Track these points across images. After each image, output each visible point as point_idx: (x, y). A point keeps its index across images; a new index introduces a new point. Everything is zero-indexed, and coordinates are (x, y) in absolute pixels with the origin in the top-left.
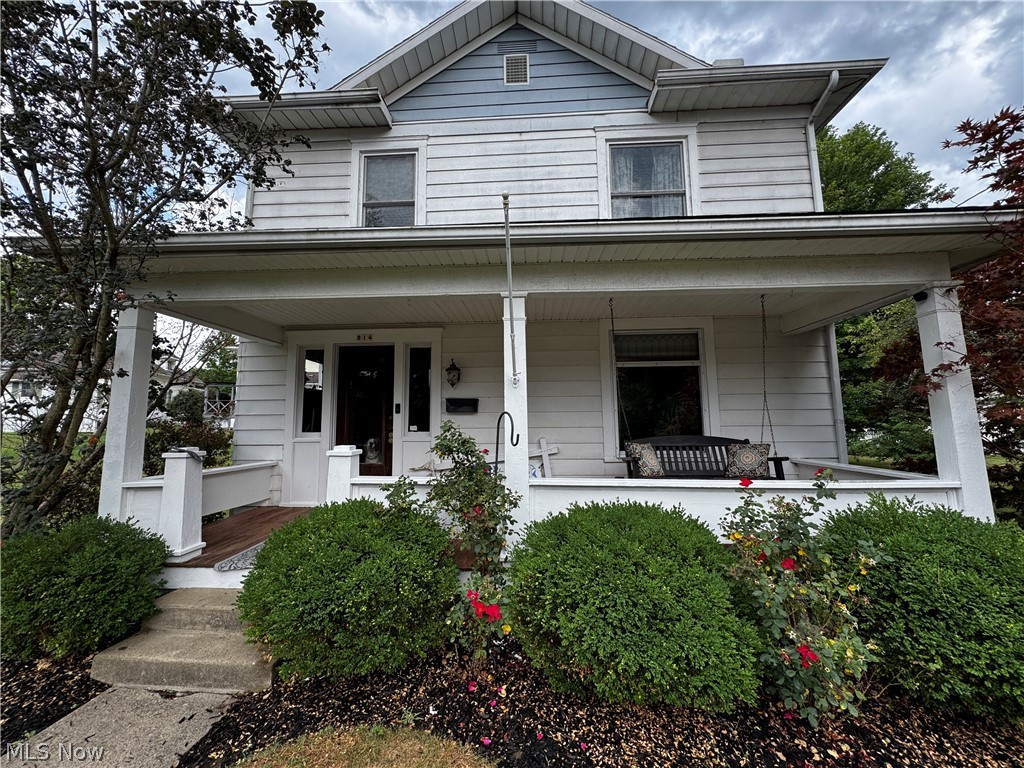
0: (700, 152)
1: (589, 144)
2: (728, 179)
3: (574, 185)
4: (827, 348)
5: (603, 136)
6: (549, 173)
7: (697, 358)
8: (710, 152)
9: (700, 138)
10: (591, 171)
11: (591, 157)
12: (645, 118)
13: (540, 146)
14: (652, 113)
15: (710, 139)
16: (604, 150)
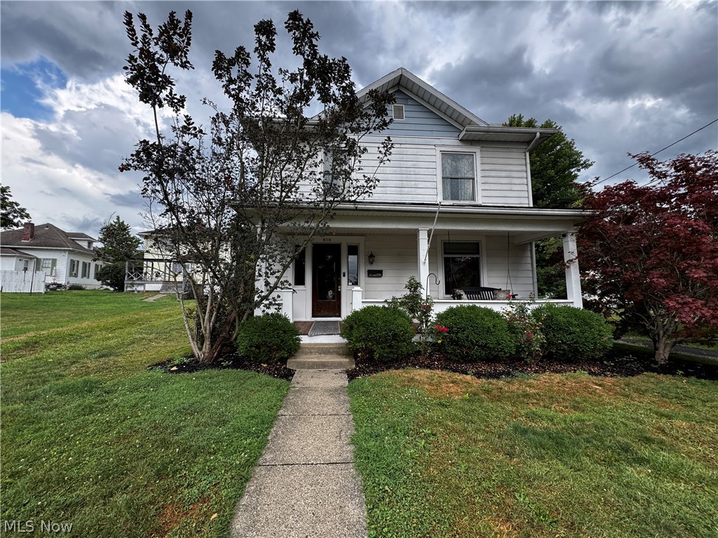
0: (481, 160)
1: (433, 152)
2: (493, 174)
3: (426, 171)
4: (531, 251)
5: (439, 149)
6: (414, 165)
7: (478, 254)
8: (486, 160)
9: (481, 154)
10: (433, 165)
11: (433, 159)
12: (456, 142)
13: (410, 151)
14: (461, 140)
15: (486, 154)
16: (439, 155)
